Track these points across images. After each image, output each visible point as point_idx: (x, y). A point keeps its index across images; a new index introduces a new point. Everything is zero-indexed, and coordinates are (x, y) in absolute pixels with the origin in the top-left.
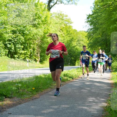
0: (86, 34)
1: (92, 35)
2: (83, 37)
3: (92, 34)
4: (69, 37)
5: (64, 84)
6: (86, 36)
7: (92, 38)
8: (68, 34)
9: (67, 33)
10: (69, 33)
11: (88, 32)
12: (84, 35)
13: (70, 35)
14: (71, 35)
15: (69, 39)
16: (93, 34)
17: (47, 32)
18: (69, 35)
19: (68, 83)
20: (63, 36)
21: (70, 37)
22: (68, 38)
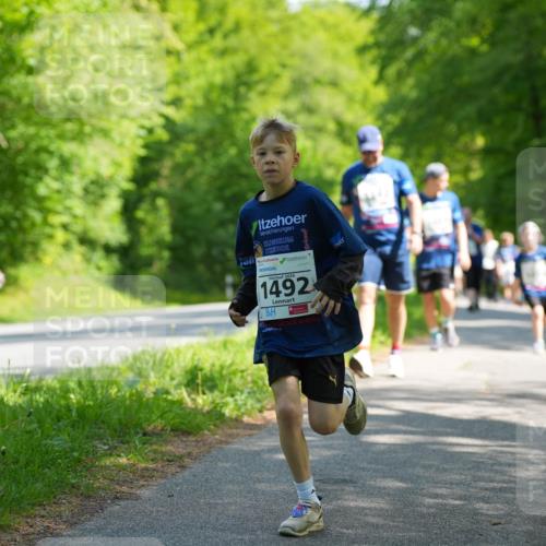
0: (363, 30)
1: (415, 40)
2: (335, 55)
3: (413, 31)
4: (223, 53)
5: (195, 451)
6: (362, 50)
7: (410, 63)
8: (211, 31)
9: (202, 27)
10: (220, 24)
11: (375, 15)
12: (342, 39)
13: (226, 36)
14: (233, 41)
15: (223, 71)
16: (424, 25)
17: (31, 13)
18: (218, 42)
19: (221, 442)
20: (169, 52)
21: (228, 61)
22: (213, 64)
